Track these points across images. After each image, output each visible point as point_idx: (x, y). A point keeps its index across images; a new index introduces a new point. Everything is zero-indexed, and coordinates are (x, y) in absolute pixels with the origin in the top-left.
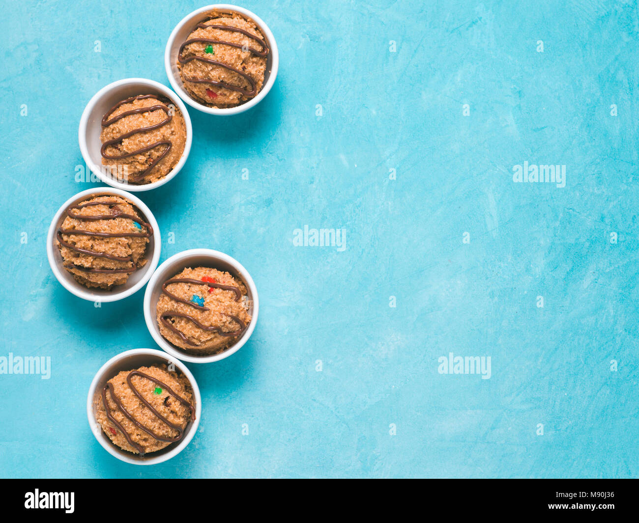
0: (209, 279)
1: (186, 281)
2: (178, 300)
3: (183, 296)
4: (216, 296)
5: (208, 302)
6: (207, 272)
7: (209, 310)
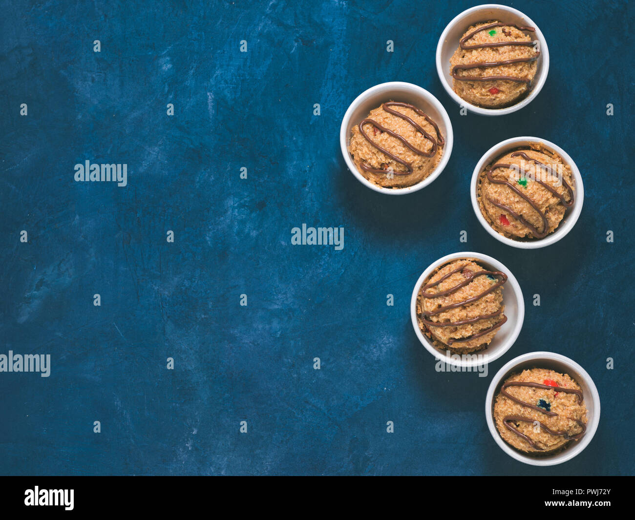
0: (553, 382)
1: (530, 385)
2: (524, 405)
3: (530, 401)
4: (561, 399)
5: (554, 407)
6: (547, 374)
7: (557, 415)
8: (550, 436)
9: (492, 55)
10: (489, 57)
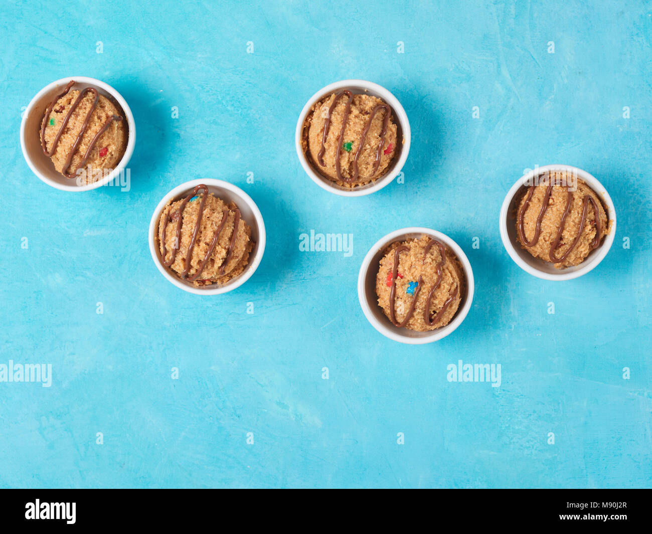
0: (389, 279)
1: (393, 302)
2: (413, 309)
3: (408, 303)
4: (405, 270)
5: (414, 278)
6: (381, 282)
7: (421, 276)
8: (443, 282)
9: (70, 136)
10: (69, 140)
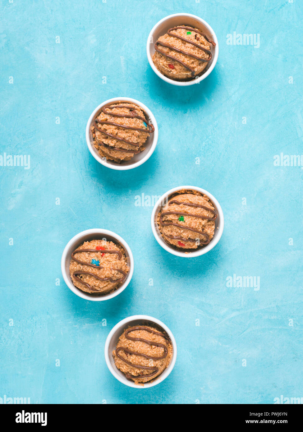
0: (101, 248)
1: (87, 251)
2: (83, 264)
3: (86, 261)
4: (107, 258)
5: (102, 263)
6: (99, 243)
7: (103, 268)
8: (100, 281)
9: (180, 45)
10: (178, 45)
